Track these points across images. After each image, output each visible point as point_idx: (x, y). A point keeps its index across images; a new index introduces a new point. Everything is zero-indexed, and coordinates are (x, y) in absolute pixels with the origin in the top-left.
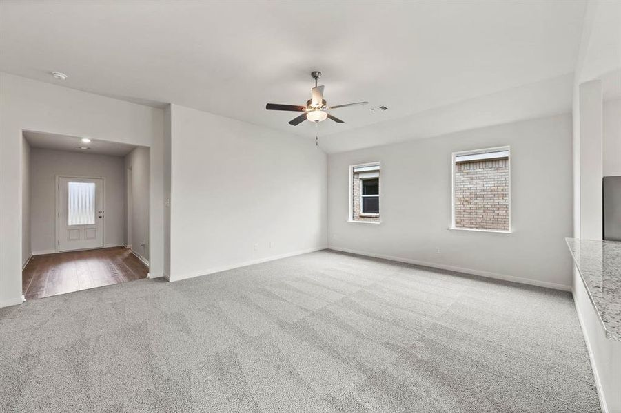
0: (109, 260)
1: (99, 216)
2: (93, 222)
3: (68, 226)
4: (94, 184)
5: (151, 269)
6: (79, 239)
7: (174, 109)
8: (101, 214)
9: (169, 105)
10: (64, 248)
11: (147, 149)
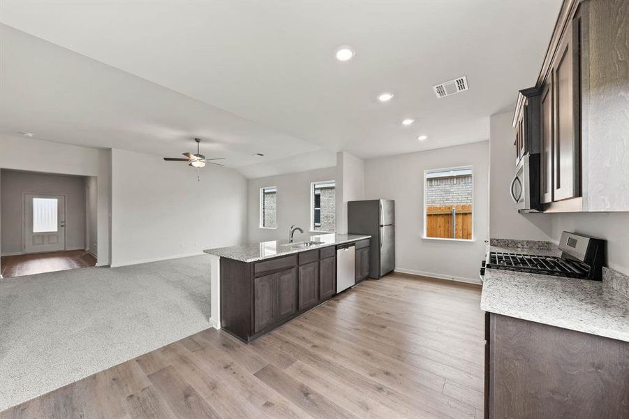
0: (68, 258)
1: (61, 224)
2: (56, 230)
3: (33, 233)
4: (56, 200)
5: (98, 261)
6: (43, 244)
7: (114, 153)
8: (63, 224)
9: (110, 149)
10: (29, 250)
11: (96, 177)
